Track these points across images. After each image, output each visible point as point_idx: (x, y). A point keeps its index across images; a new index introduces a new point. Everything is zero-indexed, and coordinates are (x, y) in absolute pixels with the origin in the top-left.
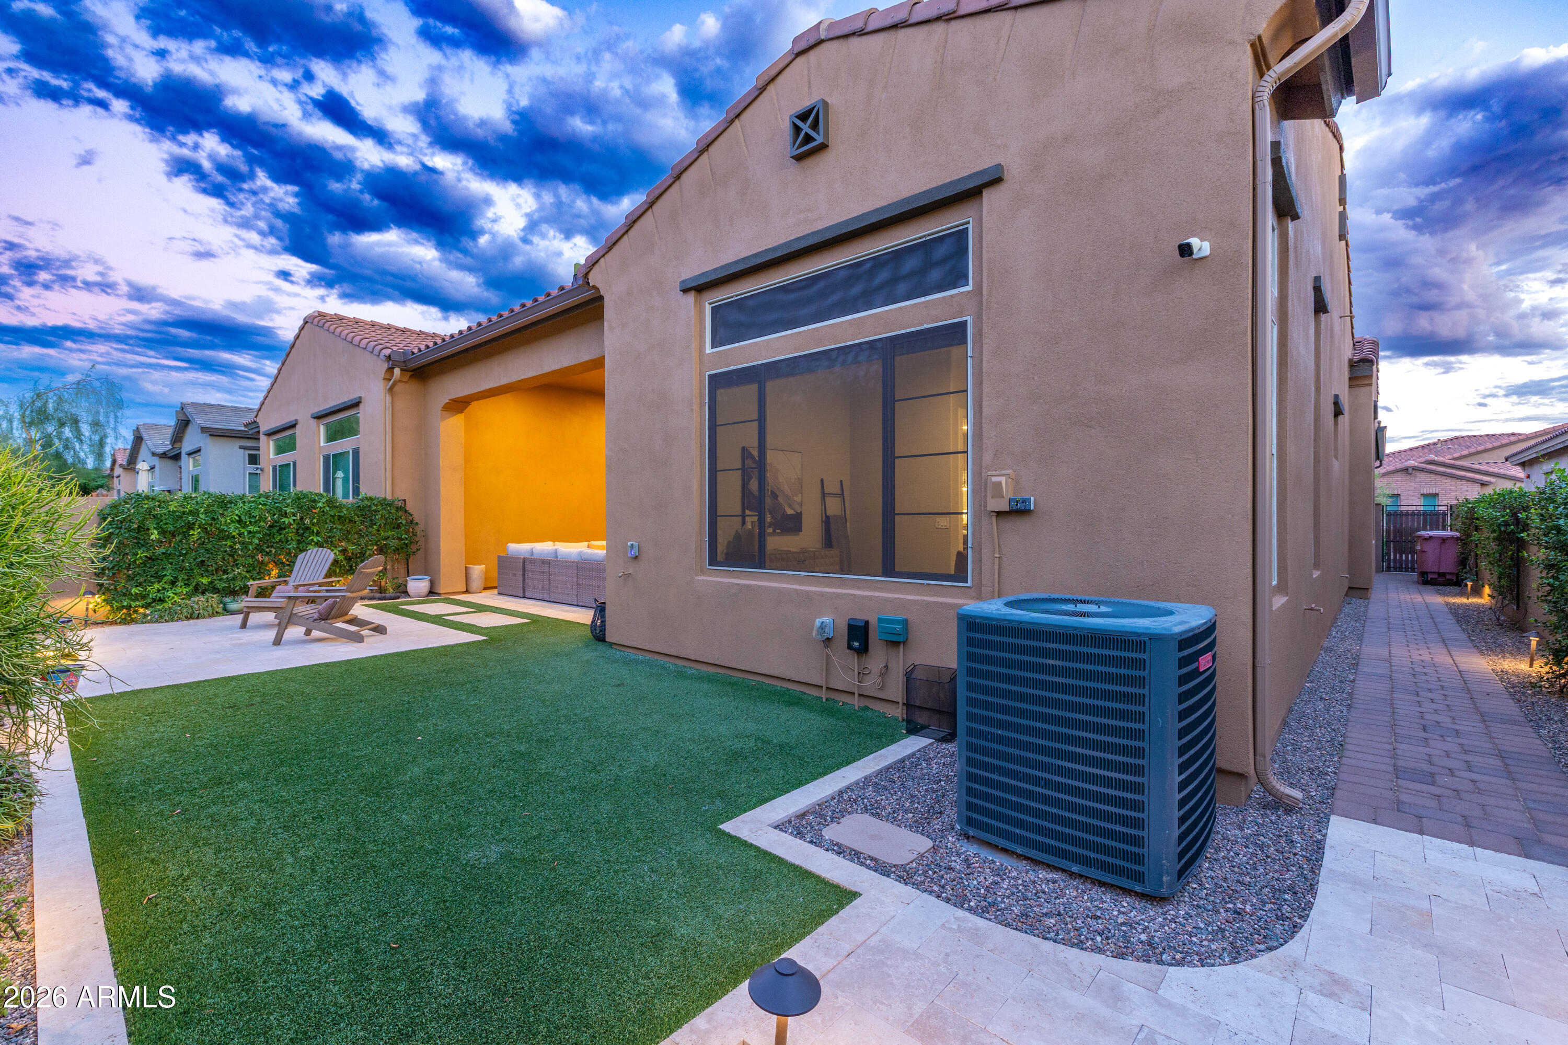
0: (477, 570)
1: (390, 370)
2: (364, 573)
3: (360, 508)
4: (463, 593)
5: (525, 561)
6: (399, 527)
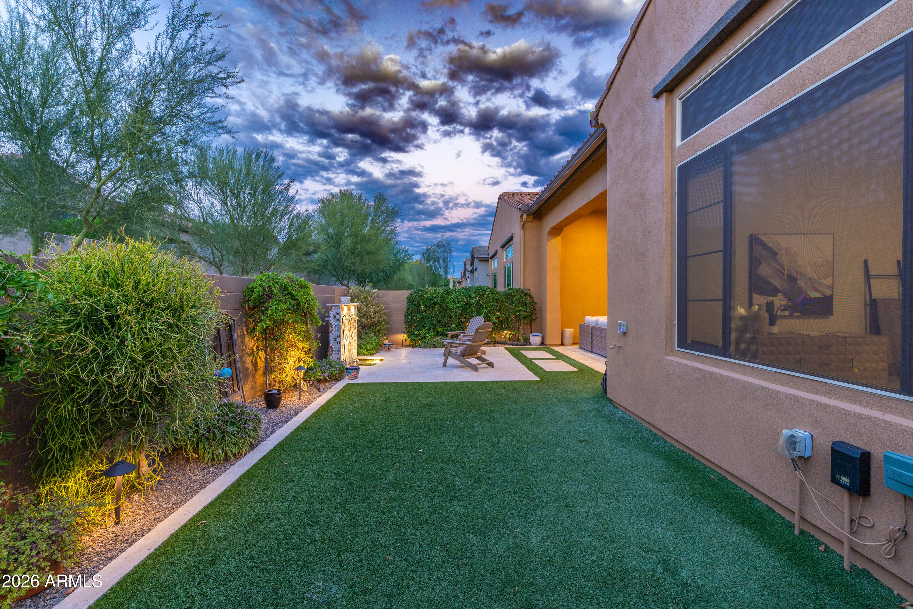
0: (569, 332)
1: (522, 215)
2: (480, 332)
3: (507, 294)
4: (560, 345)
5: (592, 328)
6: (526, 305)
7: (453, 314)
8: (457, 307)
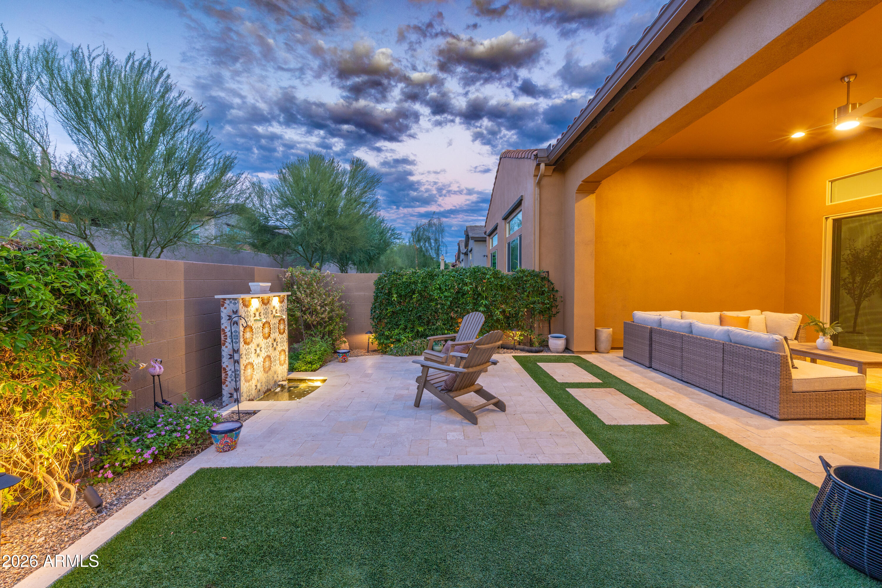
0: (606, 333)
1: (538, 166)
3: (515, 279)
4: (593, 352)
5: (651, 331)
6: (543, 294)
7: (439, 306)
8: (445, 297)
